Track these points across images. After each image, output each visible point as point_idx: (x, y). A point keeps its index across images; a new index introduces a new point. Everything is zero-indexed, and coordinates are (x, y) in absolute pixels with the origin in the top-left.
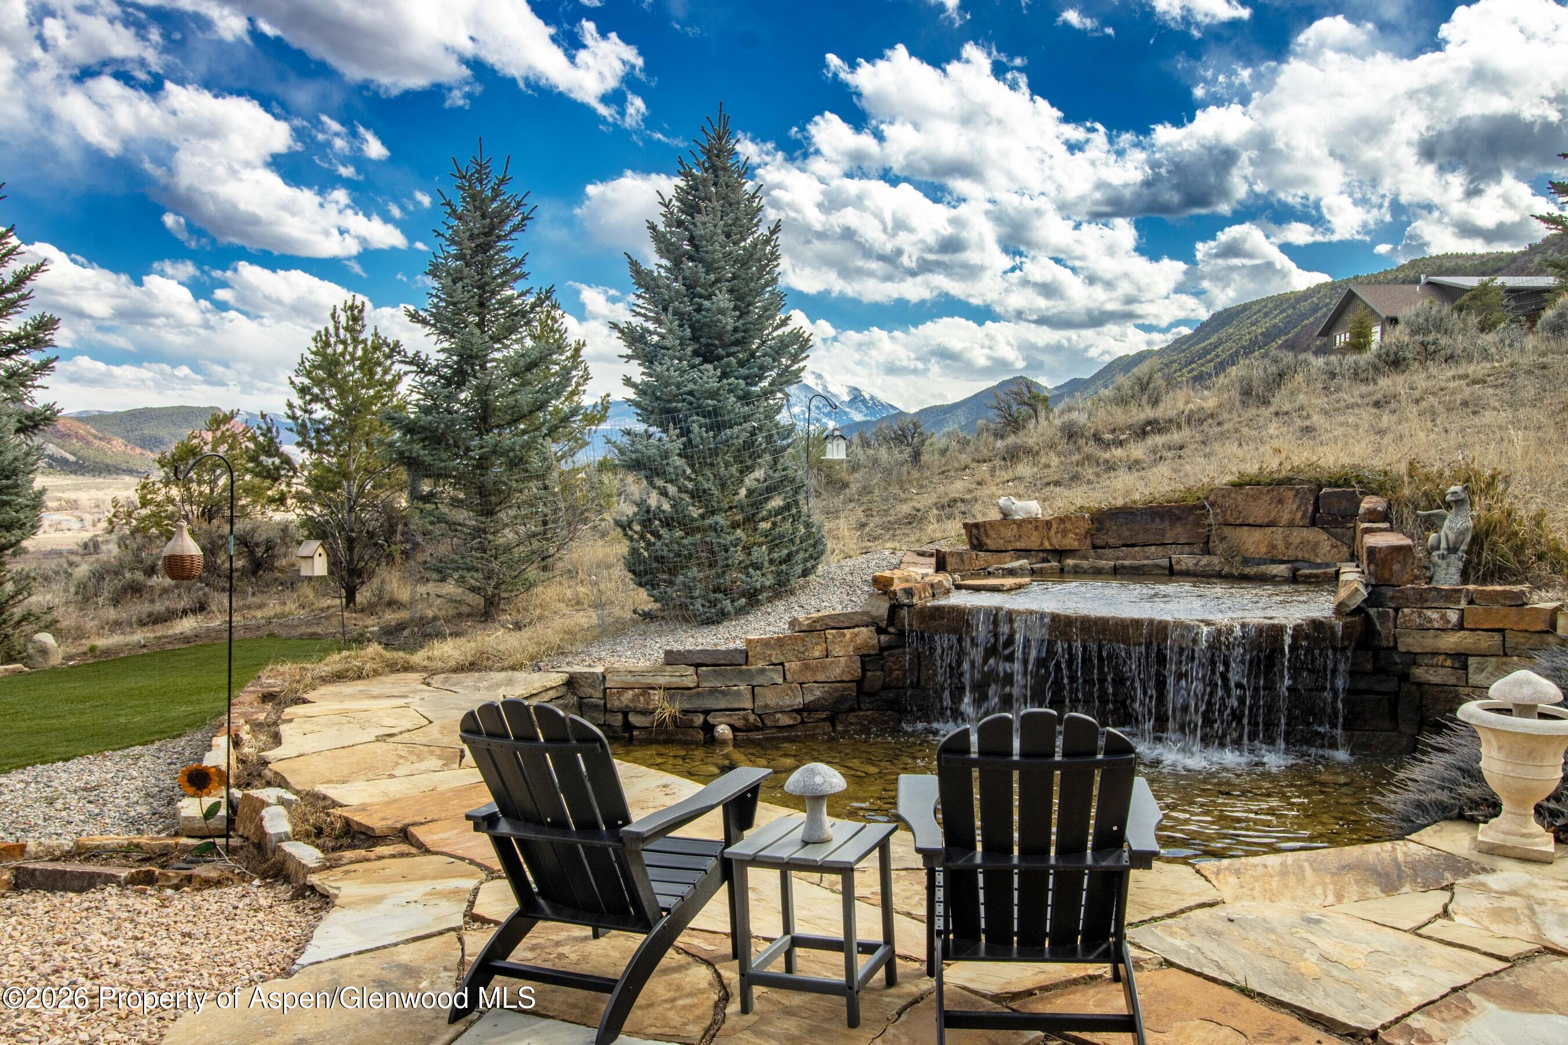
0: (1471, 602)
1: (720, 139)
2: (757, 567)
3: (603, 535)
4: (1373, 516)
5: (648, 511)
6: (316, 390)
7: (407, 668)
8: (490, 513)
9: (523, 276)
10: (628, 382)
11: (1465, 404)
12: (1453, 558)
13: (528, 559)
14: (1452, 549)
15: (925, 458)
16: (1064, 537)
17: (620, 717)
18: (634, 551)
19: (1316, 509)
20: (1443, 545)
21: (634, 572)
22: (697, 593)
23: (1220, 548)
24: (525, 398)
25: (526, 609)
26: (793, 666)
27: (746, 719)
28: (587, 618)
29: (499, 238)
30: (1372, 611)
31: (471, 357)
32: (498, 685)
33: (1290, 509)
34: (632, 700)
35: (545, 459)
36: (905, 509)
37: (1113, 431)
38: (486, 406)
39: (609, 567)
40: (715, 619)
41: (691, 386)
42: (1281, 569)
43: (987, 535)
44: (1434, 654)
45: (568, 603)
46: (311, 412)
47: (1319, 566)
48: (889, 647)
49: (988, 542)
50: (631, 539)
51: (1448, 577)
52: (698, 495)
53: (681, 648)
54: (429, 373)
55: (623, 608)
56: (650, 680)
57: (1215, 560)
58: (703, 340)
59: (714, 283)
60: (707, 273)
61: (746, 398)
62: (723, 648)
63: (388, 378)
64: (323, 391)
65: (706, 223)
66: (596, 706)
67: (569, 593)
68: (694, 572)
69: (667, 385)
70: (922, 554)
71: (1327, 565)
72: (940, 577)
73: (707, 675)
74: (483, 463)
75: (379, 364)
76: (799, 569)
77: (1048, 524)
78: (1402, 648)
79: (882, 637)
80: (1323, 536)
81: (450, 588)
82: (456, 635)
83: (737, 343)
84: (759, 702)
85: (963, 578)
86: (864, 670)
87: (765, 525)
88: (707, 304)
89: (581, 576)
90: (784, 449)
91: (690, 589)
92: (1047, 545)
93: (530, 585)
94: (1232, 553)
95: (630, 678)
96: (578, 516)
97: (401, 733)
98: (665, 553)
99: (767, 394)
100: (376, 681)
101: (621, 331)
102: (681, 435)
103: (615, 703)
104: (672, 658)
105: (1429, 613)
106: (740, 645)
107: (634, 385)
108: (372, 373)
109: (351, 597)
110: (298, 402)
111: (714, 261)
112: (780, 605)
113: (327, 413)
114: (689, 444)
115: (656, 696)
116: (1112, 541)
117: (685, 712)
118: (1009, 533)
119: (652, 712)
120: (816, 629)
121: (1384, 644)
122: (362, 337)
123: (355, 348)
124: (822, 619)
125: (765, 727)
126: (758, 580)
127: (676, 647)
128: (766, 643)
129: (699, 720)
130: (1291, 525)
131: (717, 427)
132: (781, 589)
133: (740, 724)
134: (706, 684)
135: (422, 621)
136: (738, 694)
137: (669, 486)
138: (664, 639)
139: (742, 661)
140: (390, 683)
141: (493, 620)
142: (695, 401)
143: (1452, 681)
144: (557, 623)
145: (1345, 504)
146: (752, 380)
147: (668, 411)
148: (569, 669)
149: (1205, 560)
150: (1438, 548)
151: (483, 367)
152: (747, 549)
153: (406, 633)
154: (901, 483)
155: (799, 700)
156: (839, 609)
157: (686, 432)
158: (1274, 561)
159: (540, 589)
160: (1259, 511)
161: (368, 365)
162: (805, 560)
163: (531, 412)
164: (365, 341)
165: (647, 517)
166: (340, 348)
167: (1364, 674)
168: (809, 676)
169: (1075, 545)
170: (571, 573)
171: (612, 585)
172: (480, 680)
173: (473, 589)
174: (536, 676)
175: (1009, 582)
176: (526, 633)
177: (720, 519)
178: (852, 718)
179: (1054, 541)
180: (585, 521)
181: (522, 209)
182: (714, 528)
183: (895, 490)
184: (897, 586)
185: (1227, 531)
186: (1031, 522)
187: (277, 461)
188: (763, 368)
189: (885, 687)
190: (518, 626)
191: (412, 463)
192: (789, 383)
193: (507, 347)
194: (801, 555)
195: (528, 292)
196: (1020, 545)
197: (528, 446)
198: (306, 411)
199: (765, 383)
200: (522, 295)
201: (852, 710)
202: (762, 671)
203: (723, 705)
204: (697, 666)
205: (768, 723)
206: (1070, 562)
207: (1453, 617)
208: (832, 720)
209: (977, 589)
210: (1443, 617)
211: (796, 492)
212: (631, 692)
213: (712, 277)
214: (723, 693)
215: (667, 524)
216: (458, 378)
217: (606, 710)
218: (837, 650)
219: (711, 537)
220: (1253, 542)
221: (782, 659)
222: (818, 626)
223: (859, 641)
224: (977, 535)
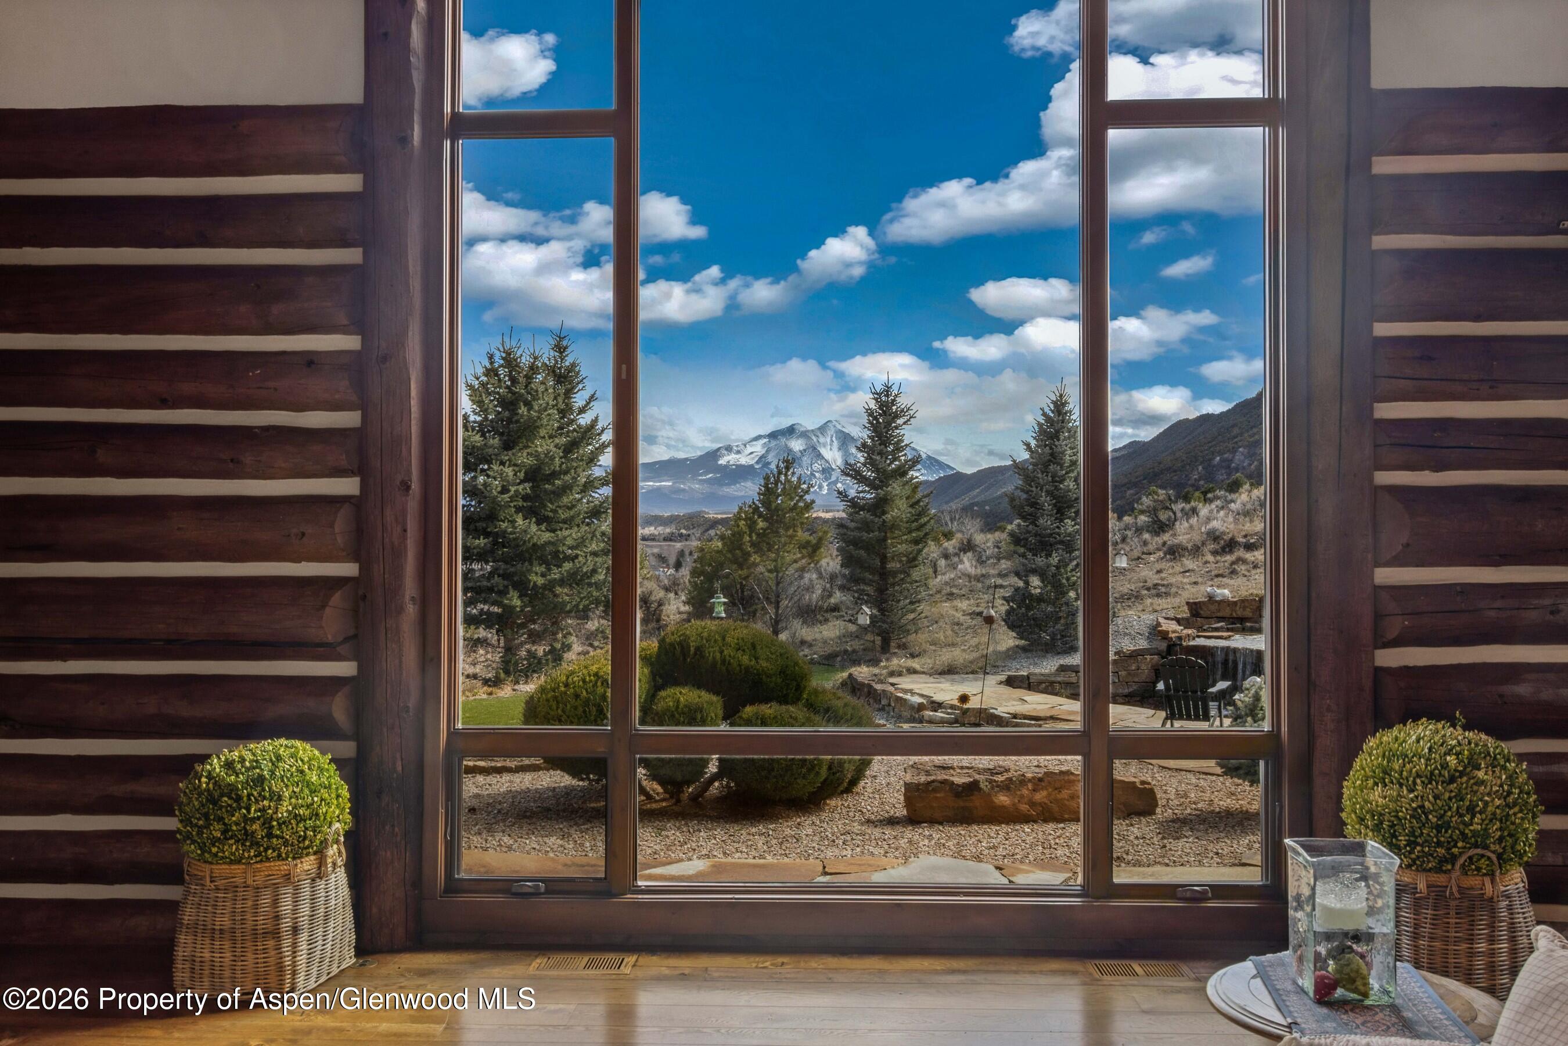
16: (1244, 610)
26: (1123, 674)
34: (1045, 689)
37: (1245, 536)
43: (1201, 609)
49: (1202, 612)
53: (1066, 664)
56: (1053, 679)
70: (1167, 619)
72: (1185, 631)
77: (1235, 603)
79: (1164, 661)
85: (1197, 631)
86: (1156, 676)
92: (1234, 615)
95: (1043, 678)
118: (1213, 608)
120: (1133, 656)
124: (1135, 650)
127: (1062, 663)
138: (1049, 659)
148: (1003, 673)
155: (1127, 691)
168: (1130, 679)
169: (1250, 615)
174: (988, 677)
175: (1225, 634)
178: (1151, 700)
179: (1239, 613)
184: (1170, 635)
186: (1224, 602)
190: (912, 656)
196: (1219, 615)
201: (1151, 696)
204: (1075, 672)
206: (1247, 624)
208: (1142, 701)
209: (1208, 637)
212: (1045, 685)
218: (1143, 667)
221: (1117, 669)
222: (1134, 654)
223: (1154, 662)
224: (1195, 608)
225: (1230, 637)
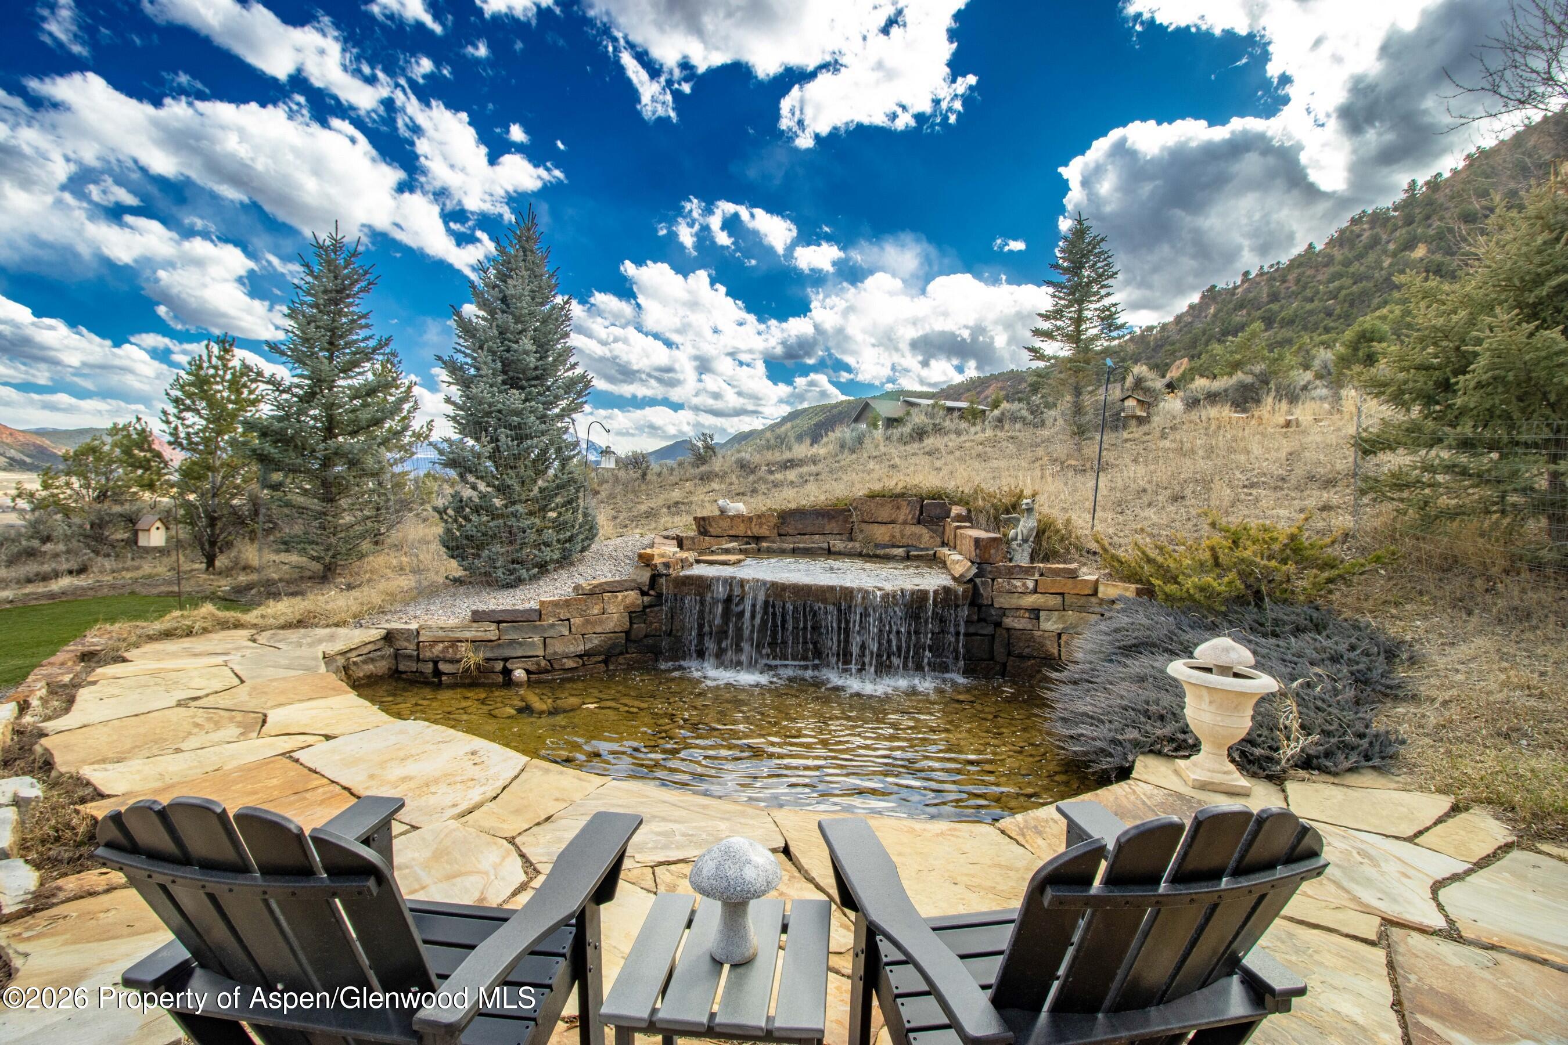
0: (1042, 575)
1: (529, 230)
2: (547, 545)
3: (425, 520)
4: (959, 518)
5: (461, 501)
6: (188, 402)
7: (238, 625)
8: (331, 500)
9: (367, 326)
10: (448, 400)
11: (979, 455)
12: (1026, 546)
13: (362, 536)
14: (1025, 540)
15: (648, 477)
16: (760, 527)
17: (431, 665)
18: (448, 531)
19: (921, 513)
20: (1020, 537)
21: (448, 548)
22: (499, 564)
23: (860, 537)
24: (365, 416)
25: (358, 574)
26: (577, 621)
27: (538, 664)
28: (406, 582)
29: (348, 296)
30: (978, 580)
31: (319, 380)
32: (320, 641)
33: (905, 513)
34: (442, 651)
35: (380, 462)
36: (643, 508)
38: (330, 418)
39: (428, 543)
40: (515, 583)
41: (500, 406)
42: (900, 552)
43: (710, 526)
44: (1018, 609)
45: (393, 569)
46: (183, 419)
47: (922, 550)
48: (651, 606)
49: (711, 530)
50: (446, 522)
51: (1022, 559)
52: (502, 489)
53: (485, 608)
54: (284, 391)
55: (437, 573)
56: (458, 635)
57: (857, 545)
58: (511, 374)
59: (520, 332)
60: (516, 323)
61: (543, 419)
62: (520, 607)
63: (252, 397)
64: (194, 402)
65: (516, 286)
66: (410, 657)
67: (395, 562)
68: (497, 548)
69: (480, 403)
70: (667, 538)
71: (927, 549)
72: (684, 555)
73: (507, 629)
74: (327, 463)
75: (245, 386)
76: (579, 547)
77: (750, 519)
78: (996, 605)
79: (646, 598)
80: (924, 531)
81: (294, 558)
82: (294, 594)
83: (537, 378)
84: (550, 650)
85: (701, 554)
86: (631, 623)
87: (552, 515)
88: (515, 346)
89: (405, 549)
90: (571, 458)
91: (494, 561)
92: (749, 533)
93: (362, 556)
94: (867, 541)
95: (441, 633)
96: (405, 505)
97: (207, 695)
98: (474, 533)
99: (560, 417)
100: (203, 638)
101: (444, 363)
102: (491, 441)
103: (427, 654)
104: (477, 617)
105: (1015, 582)
106: (534, 605)
107: (454, 403)
108: (239, 393)
109: (210, 562)
110: (171, 409)
111: (521, 315)
112: (564, 574)
113: (197, 419)
114: (497, 449)
115: (463, 647)
116: (791, 531)
117: (488, 660)
118: (725, 524)
119: (459, 661)
120: (596, 592)
121: (985, 602)
122: (230, 365)
123: (225, 372)
124: (600, 585)
125: (554, 669)
126: (548, 554)
127: (481, 607)
128: (555, 604)
129: (499, 666)
130: (905, 523)
131: (520, 438)
132: (565, 561)
133: (533, 668)
134: (507, 637)
135: (269, 583)
136: (533, 644)
137: (479, 482)
138: (471, 600)
139: (536, 618)
140: (219, 640)
141: (329, 582)
142: (503, 417)
143: (1030, 627)
144: (383, 585)
145: (938, 511)
146: (548, 405)
147: (480, 423)
148: (388, 626)
149: (850, 545)
150: (1016, 539)
151: (330, 389)
152: (539, 532)
153: (253, 592)
154: (634, 491)
155: (581, 648)
156: (609, 579)
157: (495, 440)
158: (894, 546)
159: (371, 558)
160: (884, 514)
161: (235, 386)
162: (583, 540)
163: (368, 427)
164: (234, 368)
165: (460, 505)
166: (212, 371)
167: (972, 622)
168: (589, 629)
169: (767, 533)
170: (397, 547)
171: (429, 557)
172: (305, 636)
173: (313, 558)
174: (357, 632)
175: (733, 558)
176: (355, 593)
177: (520, 508)
178: (621, 659)
179: (754, 530)
180: (411, 510)
181: (368, 276)
182: (514, 515)
183: (631, 496)
184: (657, 561)
185: (864, 526)
186: (739, 516)
187: (148, 455)
188: (557, 398)
189: (646, 636)
190: (350, 587)
191: (262, 458)
192: (575, 410)
193: (351, 377)
194: (581, 537)
195: (371, 337)
196: (732, 533)
197: (364, 452)
198: (179, 418)
199: (557, 410)
200: (366, 339)
201: (622, 654)
202: (552, 626)
203: (519, 653)
204: (499, 622)
205: (556, 666)
206: (765, 544)
207: (1031, 584)
208: (606, 662)
209: (711, 563)
210: (1024, 585)
211: (577, 491)
212: (441, 645)
213: (520, 327)
214: (520, 644)
215: (477, 510)
216: (308, 398)
217: (418, 659)
218: (612, 608)
219: (512, 521)
220: (881, 533)
221: (568, 616)
222: (597, 590)
223: (628, 601)
224: (703, 525)
225: (739, 561)
